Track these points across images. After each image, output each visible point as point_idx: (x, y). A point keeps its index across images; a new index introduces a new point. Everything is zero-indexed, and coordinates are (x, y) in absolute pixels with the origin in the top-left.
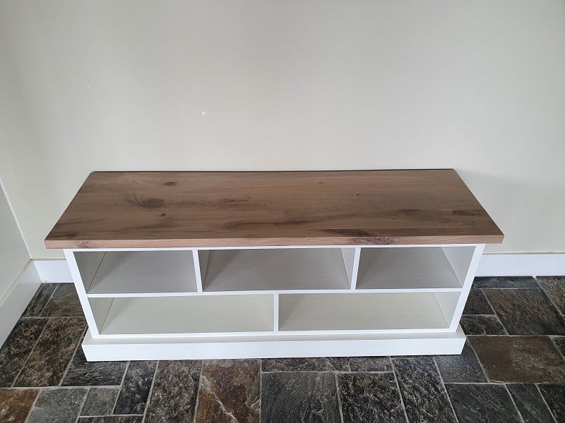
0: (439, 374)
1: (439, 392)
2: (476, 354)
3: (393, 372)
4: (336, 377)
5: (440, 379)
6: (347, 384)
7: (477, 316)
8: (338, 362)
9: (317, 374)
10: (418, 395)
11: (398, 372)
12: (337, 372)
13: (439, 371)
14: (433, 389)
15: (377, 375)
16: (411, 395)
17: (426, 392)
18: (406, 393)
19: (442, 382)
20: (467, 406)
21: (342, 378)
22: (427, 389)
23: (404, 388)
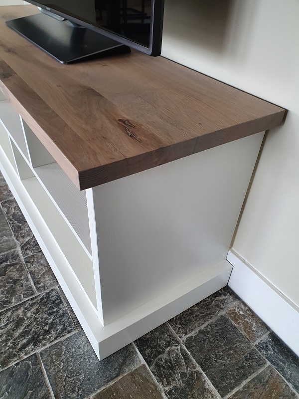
0: (53, 343)
1: (20, 349)
2: (111, 383)
3: (37, 294)
4: (12, 250)
5: (44, 345)
6: (6, 261)
7: (199, 368)
8: (32, 246)
9: (11, 235)
10: (9, 327)
11: (39, 298)
12: (19, 249)
13: (57, 341)
14: (25, 341)
15: (28, 280)
16: (8, 320)
17: (17, 334)
18: (9, 314)
19: (39, 350)
20: (7, 390)
21: (13, 255)
22: (22, 335)
23: (17, 310)
